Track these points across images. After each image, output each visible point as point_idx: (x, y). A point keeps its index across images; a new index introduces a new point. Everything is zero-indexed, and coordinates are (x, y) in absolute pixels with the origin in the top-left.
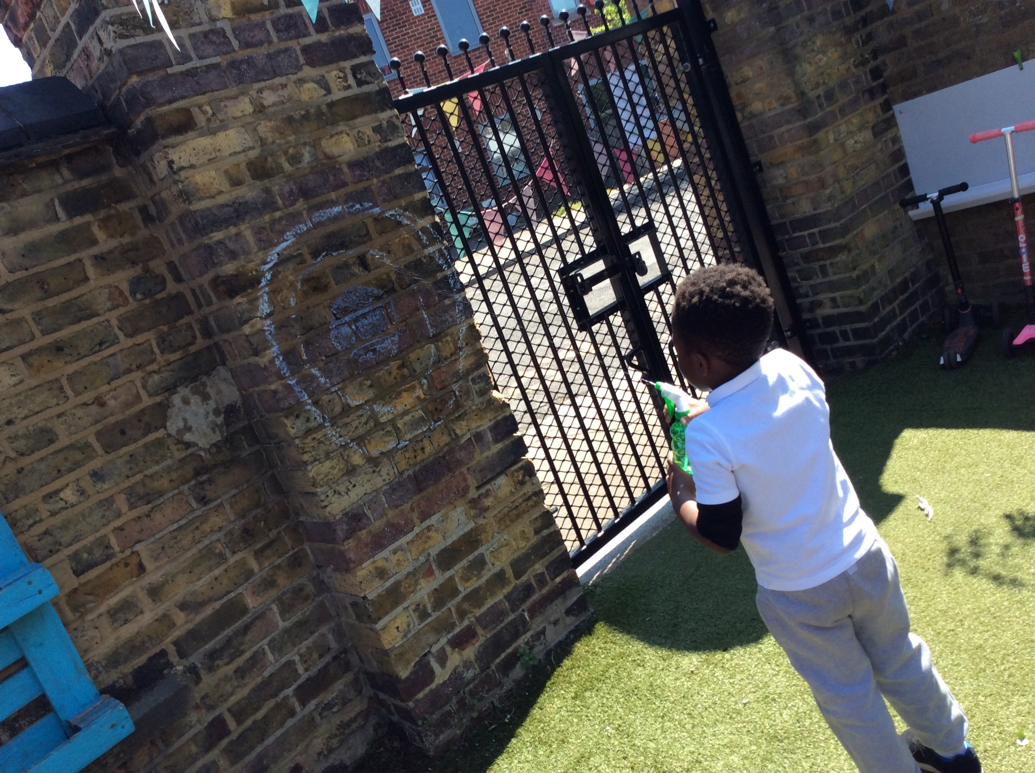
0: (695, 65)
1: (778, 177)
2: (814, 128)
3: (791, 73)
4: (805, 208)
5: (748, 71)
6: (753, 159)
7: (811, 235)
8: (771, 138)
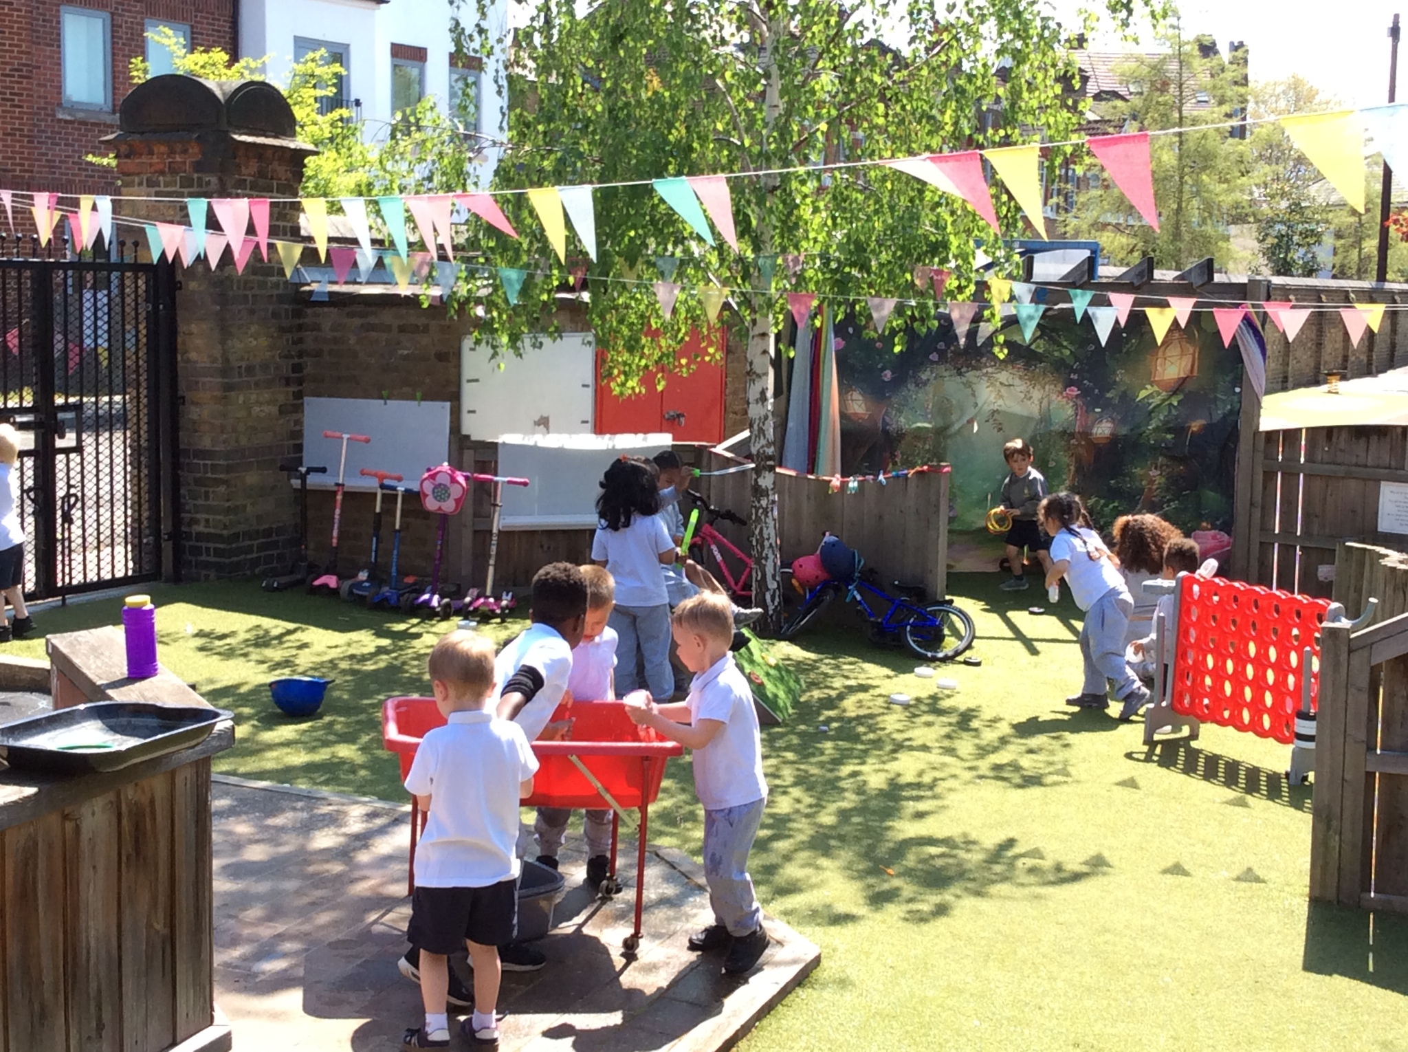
0: (156, 307)
1: (193, 413)
2: (229, 388)
3: (223, 342)
4: (206, 443)
5: (194, 328)
6: (180, 393)
7: (205, 465)
8: (197, 383)
